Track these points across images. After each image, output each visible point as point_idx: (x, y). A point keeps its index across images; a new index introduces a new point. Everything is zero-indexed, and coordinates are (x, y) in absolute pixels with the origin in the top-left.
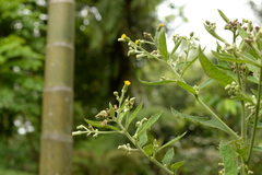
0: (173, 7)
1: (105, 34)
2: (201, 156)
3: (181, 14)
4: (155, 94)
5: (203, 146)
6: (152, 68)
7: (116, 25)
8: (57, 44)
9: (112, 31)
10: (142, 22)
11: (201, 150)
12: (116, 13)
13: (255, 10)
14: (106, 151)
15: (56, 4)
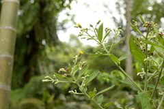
0: (68, 15)
1: (25, 26)
2: (78, 107)
3: (72, 20)
4: (51, 66)
5: (79, 101)
6: (51, 51)
7: (33, 21)
8: (6, 27)
9: (30, 25)
10: (48, 22)
11: (78, 104)
12: (33, 14)
13: (116, 23)
14: (20, 100)
15: (7, 2)
